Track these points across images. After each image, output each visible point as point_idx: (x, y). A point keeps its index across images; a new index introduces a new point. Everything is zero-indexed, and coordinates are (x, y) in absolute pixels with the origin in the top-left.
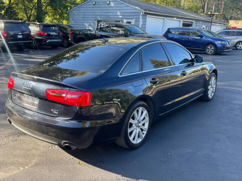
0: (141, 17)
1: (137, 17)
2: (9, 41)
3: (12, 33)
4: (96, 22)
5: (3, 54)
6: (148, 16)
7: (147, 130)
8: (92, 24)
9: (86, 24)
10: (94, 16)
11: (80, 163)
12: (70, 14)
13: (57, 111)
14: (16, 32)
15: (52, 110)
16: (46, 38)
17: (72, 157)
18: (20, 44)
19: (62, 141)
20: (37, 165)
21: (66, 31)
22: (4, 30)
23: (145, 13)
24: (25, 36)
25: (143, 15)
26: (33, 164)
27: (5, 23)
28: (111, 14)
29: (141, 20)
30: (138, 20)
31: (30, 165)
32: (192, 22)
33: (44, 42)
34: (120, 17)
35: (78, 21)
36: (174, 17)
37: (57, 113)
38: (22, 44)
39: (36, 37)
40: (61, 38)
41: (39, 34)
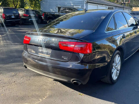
0: (85, 4)
1: (83, 4)
2: (7, 20)
3: (8, 15)
4: (57, 8)
5: (2, 28)
6: (89, 4)
7: (119, 70)
8: (55, 9)
9: (51, 10)
10: (56, 5)
11: (80, 94)
12: (41, 4)
13: (67, 57)
14: (10, 14)
15: (63, 57)
16: (29, 18)
17: (73, 90)
18: (13, 21)
19: (71, 79)
20: (50, 96)
21: (39, 13)
22: (3, 13)
23: (87, 2)
24: (16, 17)
25: (86, 3)
26: (47, 96)
27: (4, 9)
28: (66, 3)
29: (85, 6)
30: (83, 6)
31: (46, 97)
32: (113, 8)
33: (27, 20)
34: (72, 4)
35: (46, 8)
36: (103, 5)
37: (67, 59)
38: (15, 21)
39: (23, 18)
40: (37, 18)
41: (24, 16)
